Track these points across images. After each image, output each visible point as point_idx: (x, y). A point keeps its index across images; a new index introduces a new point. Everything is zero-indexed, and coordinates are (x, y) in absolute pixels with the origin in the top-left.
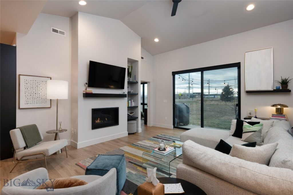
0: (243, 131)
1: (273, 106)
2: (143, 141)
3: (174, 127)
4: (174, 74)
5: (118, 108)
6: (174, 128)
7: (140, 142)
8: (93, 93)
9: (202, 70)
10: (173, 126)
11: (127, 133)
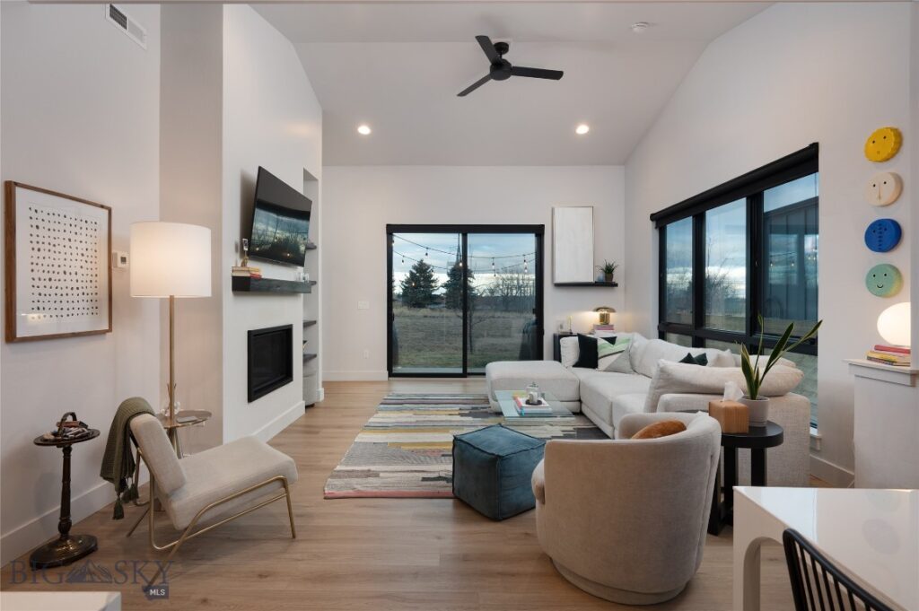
0: (600, 355)
1: (597, 310)
2: (375, 416)
3: (391, 374)
4: (392, 230)
5: (291, 326)
6: (391, 379)
7: (372, 420)
8: (263, 277)
9: (464, 230)
10: (387, 372)
11: (302, 404)
